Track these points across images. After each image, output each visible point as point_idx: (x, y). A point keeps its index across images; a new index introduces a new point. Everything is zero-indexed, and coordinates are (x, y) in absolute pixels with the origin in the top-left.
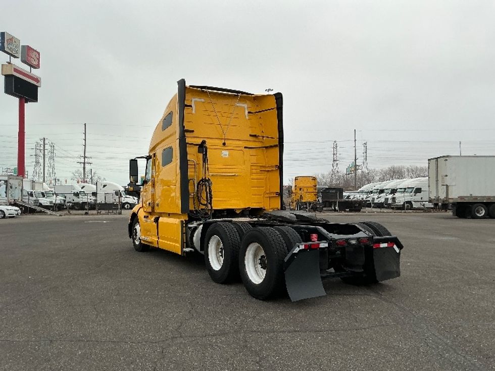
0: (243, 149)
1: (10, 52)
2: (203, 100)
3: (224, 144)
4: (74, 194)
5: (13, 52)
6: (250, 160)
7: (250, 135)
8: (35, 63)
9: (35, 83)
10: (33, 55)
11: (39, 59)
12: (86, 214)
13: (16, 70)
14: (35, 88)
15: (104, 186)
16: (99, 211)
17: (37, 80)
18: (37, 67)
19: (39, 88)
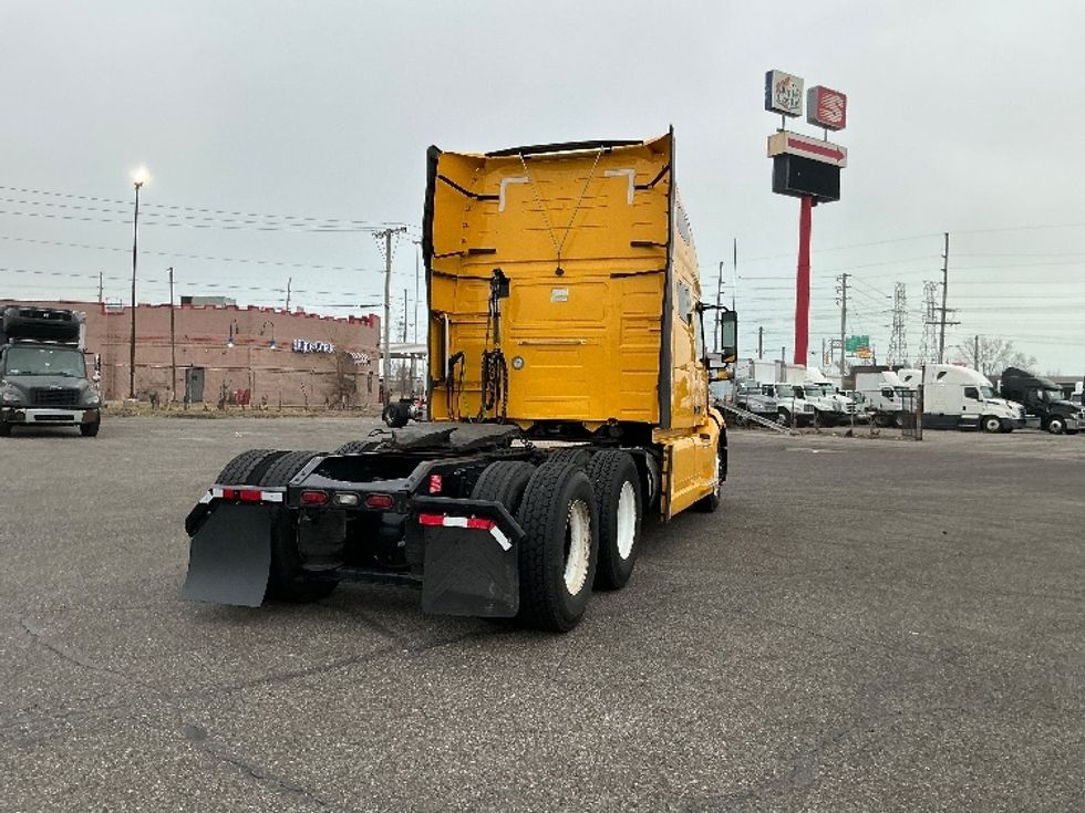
0: (607, 279)
1: (784, 109)
2: (526, 179)
3: (560, 272)
4: (883, 391)
5: (789, 106)
6: (620, 306)
7: (634, 244)
8: (835, 119)
9: (833, 161)
10: (831, 101)
11: (843, 110)
12: (850, 434)
13: (793, 143)
14: (834, 172)
15: (942, 374)
16: (876, 430)
17: (839, 154)
18: (841, 125)
19: (841, 170)
